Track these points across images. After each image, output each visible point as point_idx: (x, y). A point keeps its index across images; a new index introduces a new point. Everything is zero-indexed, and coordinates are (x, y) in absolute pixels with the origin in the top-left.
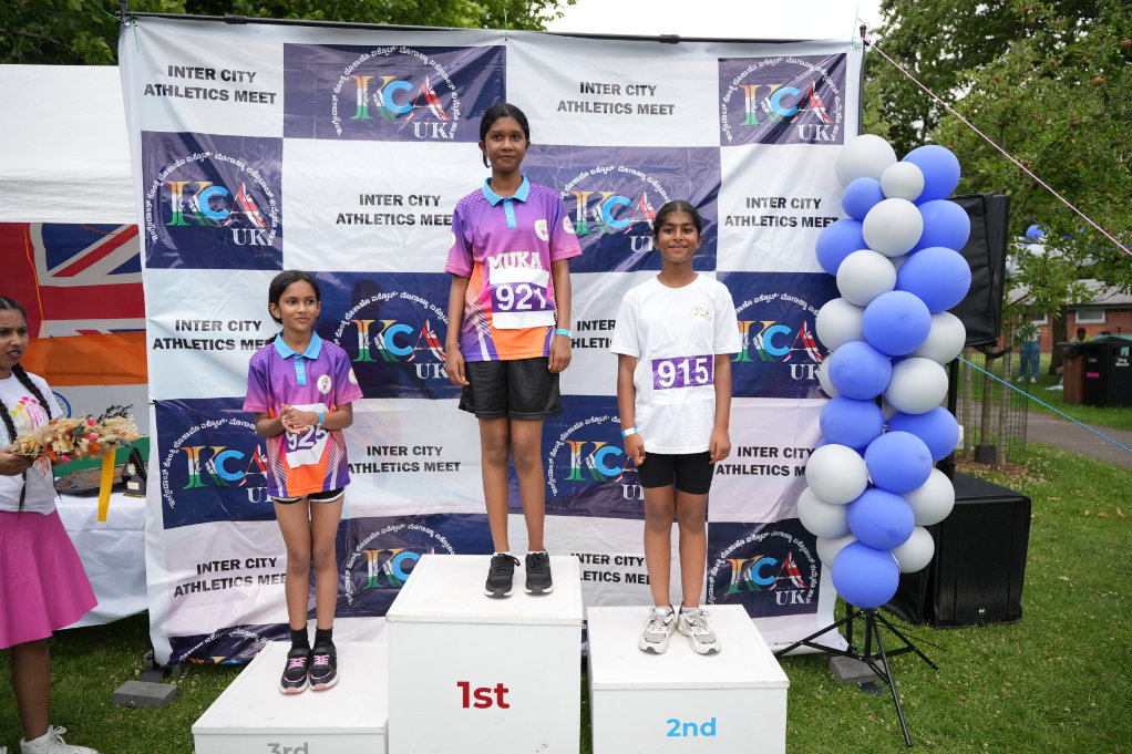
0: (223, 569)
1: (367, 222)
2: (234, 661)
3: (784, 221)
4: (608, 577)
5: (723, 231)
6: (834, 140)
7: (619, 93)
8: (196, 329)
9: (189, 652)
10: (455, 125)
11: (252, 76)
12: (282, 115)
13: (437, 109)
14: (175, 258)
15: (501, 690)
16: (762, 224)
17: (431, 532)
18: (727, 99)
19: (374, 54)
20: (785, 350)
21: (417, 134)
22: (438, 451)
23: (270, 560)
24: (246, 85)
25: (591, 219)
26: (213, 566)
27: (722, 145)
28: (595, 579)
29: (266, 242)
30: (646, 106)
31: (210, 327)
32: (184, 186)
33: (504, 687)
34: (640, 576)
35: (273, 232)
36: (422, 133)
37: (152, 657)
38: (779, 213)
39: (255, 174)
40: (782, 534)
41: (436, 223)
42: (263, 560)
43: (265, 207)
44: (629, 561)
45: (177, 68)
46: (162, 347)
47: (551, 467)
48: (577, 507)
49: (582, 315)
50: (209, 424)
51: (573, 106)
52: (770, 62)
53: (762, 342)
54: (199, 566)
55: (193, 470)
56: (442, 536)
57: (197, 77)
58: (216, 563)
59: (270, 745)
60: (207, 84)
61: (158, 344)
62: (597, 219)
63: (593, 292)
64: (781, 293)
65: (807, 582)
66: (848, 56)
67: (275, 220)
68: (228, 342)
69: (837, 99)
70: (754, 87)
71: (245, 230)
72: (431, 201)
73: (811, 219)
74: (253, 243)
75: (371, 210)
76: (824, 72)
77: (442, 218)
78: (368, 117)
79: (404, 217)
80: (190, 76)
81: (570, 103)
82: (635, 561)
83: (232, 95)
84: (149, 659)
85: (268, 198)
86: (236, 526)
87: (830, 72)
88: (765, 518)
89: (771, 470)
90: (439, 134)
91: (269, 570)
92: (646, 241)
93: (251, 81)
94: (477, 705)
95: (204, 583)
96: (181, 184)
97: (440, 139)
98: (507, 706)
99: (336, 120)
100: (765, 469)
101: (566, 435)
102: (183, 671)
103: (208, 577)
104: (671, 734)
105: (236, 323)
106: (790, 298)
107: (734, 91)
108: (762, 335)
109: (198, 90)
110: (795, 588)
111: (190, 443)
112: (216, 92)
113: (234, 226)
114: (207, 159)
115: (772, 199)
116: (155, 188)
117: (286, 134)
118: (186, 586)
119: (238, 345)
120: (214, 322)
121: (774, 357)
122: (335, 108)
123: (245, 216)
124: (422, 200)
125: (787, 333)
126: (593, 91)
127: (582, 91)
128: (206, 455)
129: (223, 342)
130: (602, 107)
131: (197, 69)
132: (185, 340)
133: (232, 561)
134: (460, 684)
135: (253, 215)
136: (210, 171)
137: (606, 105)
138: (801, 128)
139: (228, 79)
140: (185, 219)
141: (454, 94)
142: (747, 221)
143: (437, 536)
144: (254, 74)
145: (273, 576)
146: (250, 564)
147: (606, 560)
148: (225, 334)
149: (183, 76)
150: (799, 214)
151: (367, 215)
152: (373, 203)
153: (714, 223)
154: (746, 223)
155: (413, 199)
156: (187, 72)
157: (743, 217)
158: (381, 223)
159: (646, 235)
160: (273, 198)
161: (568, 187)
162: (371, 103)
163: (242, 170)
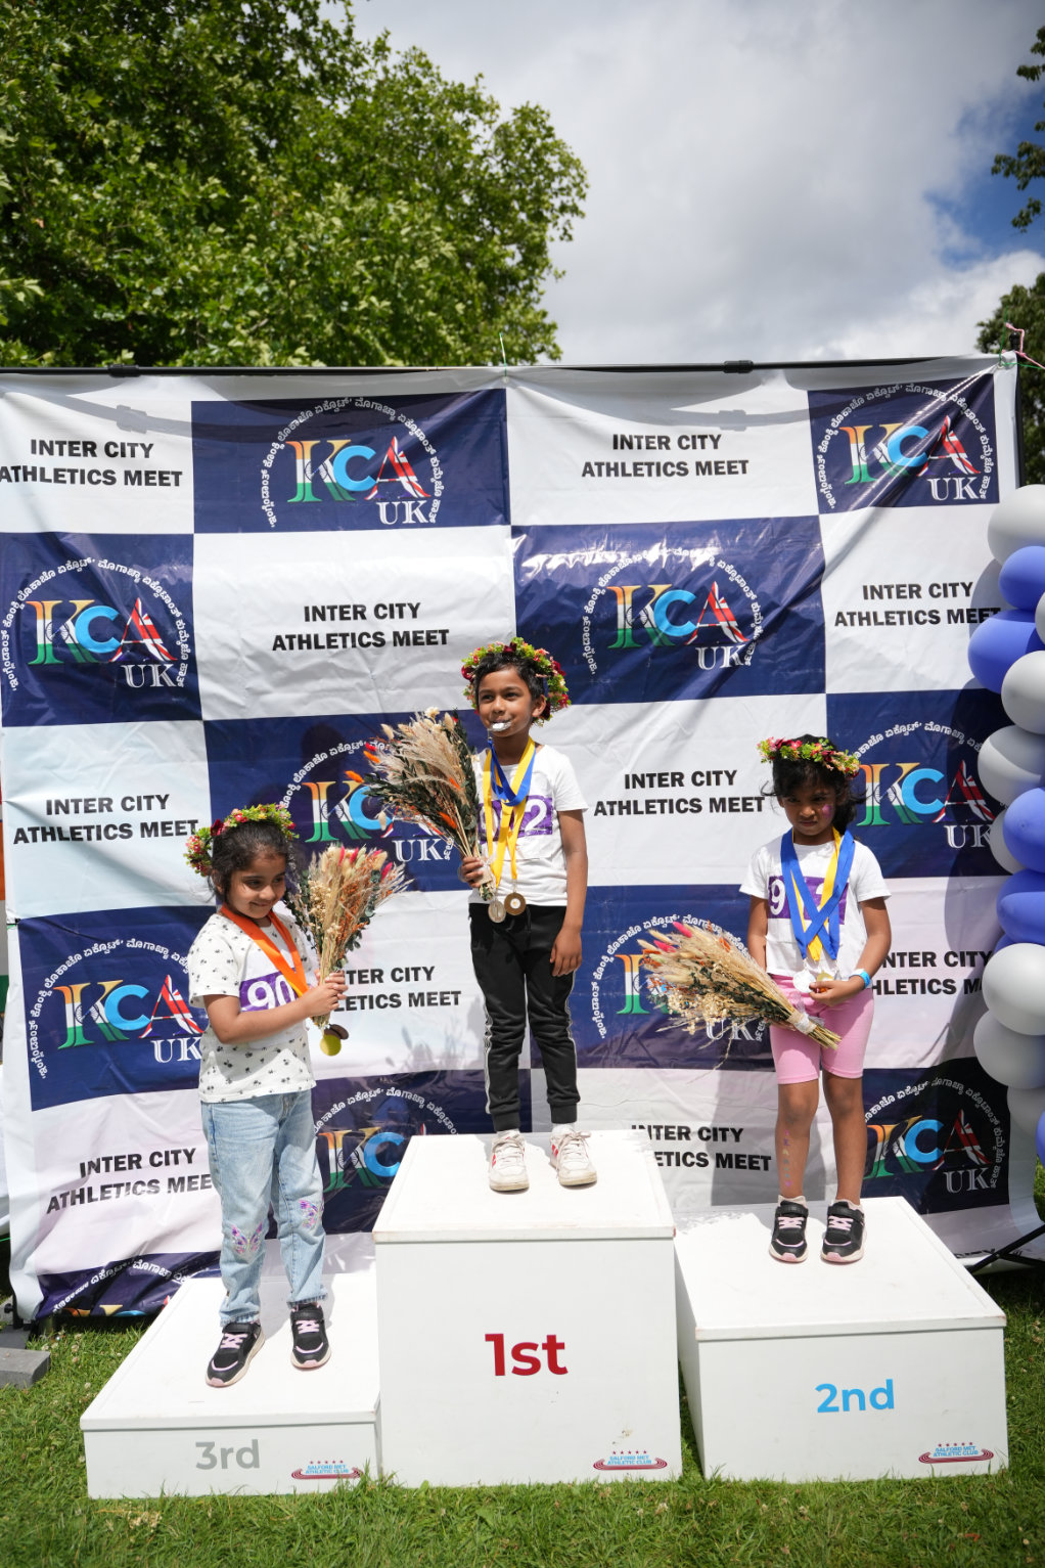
0: (117, 1169)
1: (317, 647)
2: (135, 1312)
3: (921, 617)
4: (689, 1159)
5: (833, 634)
6: (983, 496)
7: (668, 448)
8: (77, 811)
9: (68, 1299)
10: (436, 504)
11: (147, 450)
12: (191, 502)
13: (410, 482)
14: (43, 712)
15: (553, 1345)
16: (888, 623)
17: (421, 1101)
18: (824, 448)
19: (319, 410)
20: (936, 806)
21: (383, 518)
22: (429, 973)
23: (186, 1151)
24: (140, 463)
25: (637, 625)
26: (103, 1164)
27: (821, 512)
28: (669, 1164)
29: (176, 683)
30: (708, 464)
31: (97, 807)
32: (55, 608)
33: (558, 1341)
34: (738, 1156)
35: (184, 667)
36: (389, 518)
37: (13, 1308)
38: (912, 605)
39: (155, 586)
40: (949, 1083)
41: (416, 643)
42: (176, 1153)
43: (171, 631)
44: (720, 1133)
45: (42, 443)
46: (26, 841)
47: (595, 995)
48: (635, 1055)
49: (631, 766)
50: (97, 948)
51: (604, 468)
52: (884, 392)
53: (900, 795)
54: (82, 1165)
55: (73, 1020)
56: (437, 1105)
57: (71, 454)
58: (107, 1160)
59: (199, 1445)
60: (85, 463)
61: (21, 836)
62: (648, 625)
63: (646, 731)
64: (925, 721)
65: (990, 1156)
66: (995, 378)
67: (185, 648)
68: (122, 828)
69: (984, 439)
70: (862, 429)
71: (142, 667)
72: (407, 609)
73: (960, 612)
74: (157, 683)
75: (321, 628)
76: (961, 402)
77: (424, 635)
78: (313, 499)
79: (368, 636)
80: (61, 453)
81: (599, 465)
82: (729, 1134)
83: (120, 476)
84: (7, 1310)
85: (173, 619)
86: (136, 1101)
87: (970, 403)
88: (923, 1059)
89: (928, 987)
90: (414, 517)
91: (182, 1170)
92: (721, 654)
93: (147, 456)
94: (516, 1371)
95: (90, 1189)
96: (50, 604)
97: (417, 525)
98: (563, 1371)
99: (267, 506)
100: (918, 985)
101: (617, 945)
102: (59, 1329)
103: (95, 1180)
104: (824, 1408)
105: (132, 800)
106: (937, 728)
107: (833, 436)
108: (900, 784)
109: (73, 472)
110: (972, 1165)
111: (68, 979)
112: (98, 473)
113: (126, 660)
114: (89, 569)
115: (898, 587)
116: (13, 611)
117: (197, 530)
118: (63, 1196)
119: (136, 830)
120: (101, 800)
121: (919, 816)
122: (265, 490)
123: (144, 646)
124: (396, 610)
125: (936, 780)
126: (630, 446)
127: (615, 447)
128: (91, 997)
129: (115, 828)
130: (645, 468)
131: (71, 443)
132: (59, 829)
133: (130, 1157)
134: (489, 1337)
135: (153, 645)
136: (91, 584)
137: (650, 465)
138: (934, 482)
139: (116, 454)
140: (56, 654)
141: (434, 461)
142: (866, 619)
143: (431, 1106)
144: (151, 445)
145: (190, 1178)
146: (157, 1159)
147: (684, 1133)
148: (118, 816)
149: (51, 452)
150: (943, 605)
151: (316, 637)
152: (323, 618)
153: (819, 624)
154: (865, 622)
155: (381, 609)
156: (56, 448)
157: (860, 614)
158: (336, 647)
159: (720, 645)
160: (180, 618)
161: (603, 581)
162: (317, 479)
163: (137, 581)
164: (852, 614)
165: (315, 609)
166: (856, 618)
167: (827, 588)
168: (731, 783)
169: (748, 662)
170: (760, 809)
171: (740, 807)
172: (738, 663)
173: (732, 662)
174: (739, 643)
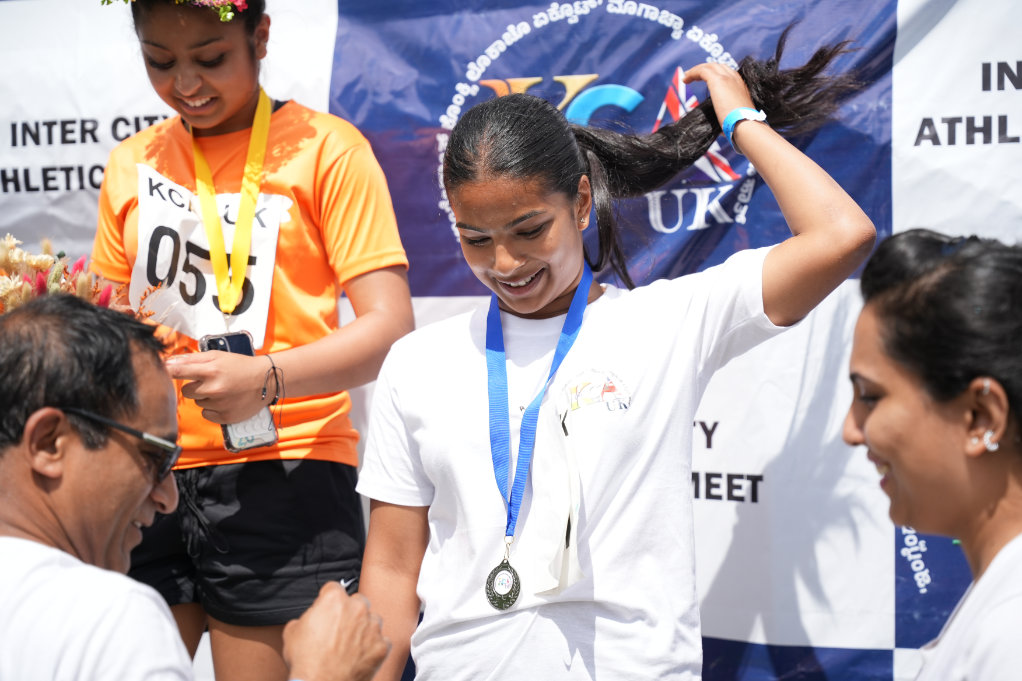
1: (30, 188)
5: (909, 162)
92: (691, 202)
151: (26, 172)
152: (36, 140)
153: (883, 140)
154: (979, 137)
155: (121, 125)
157: (971, 121)
158: (56, 189)
159: (688, 186)
161: (474, 71)
164: (952, 123)
165: (25, 127)
166: (961, 130)
167: (905, 73)
168: (709, 445)
169: (741, 219)
170: (754, 498)
171: (723, 491)
172: (724, 218)
173: (710, 218)
174: (724, 183)
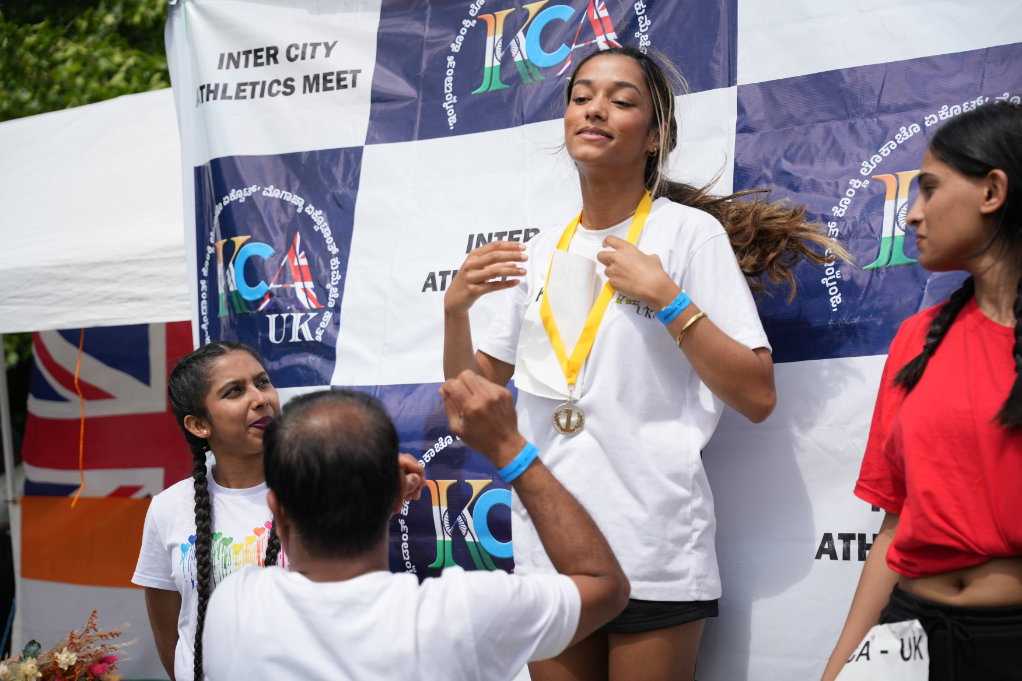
11: (329, 48)
12: (366, 107)
24: (320, 65)
35: (328, 317)
39: (316, 215)
43: (324, 271)
45: (231, 56)
57: (256, 64)
60: (267, 73)
67: (333, 293)
80: (246, 66)
83: (298, 84)
85: (330, 256)
93: (328, 55)
99: (449, 102)
109: (254, 85)
112: (279, 83)
114: (252, 198)
117: (371, 139)
122: (448, 82)
123: (294, 291)
131: (255, 51)
135: (303, 290)
139: (297, 56)
144: (335, 43)
149: (237, 65)
156: (243, 58)
160: (336, 255)
162: (507, 58)
163: (299, 210)
